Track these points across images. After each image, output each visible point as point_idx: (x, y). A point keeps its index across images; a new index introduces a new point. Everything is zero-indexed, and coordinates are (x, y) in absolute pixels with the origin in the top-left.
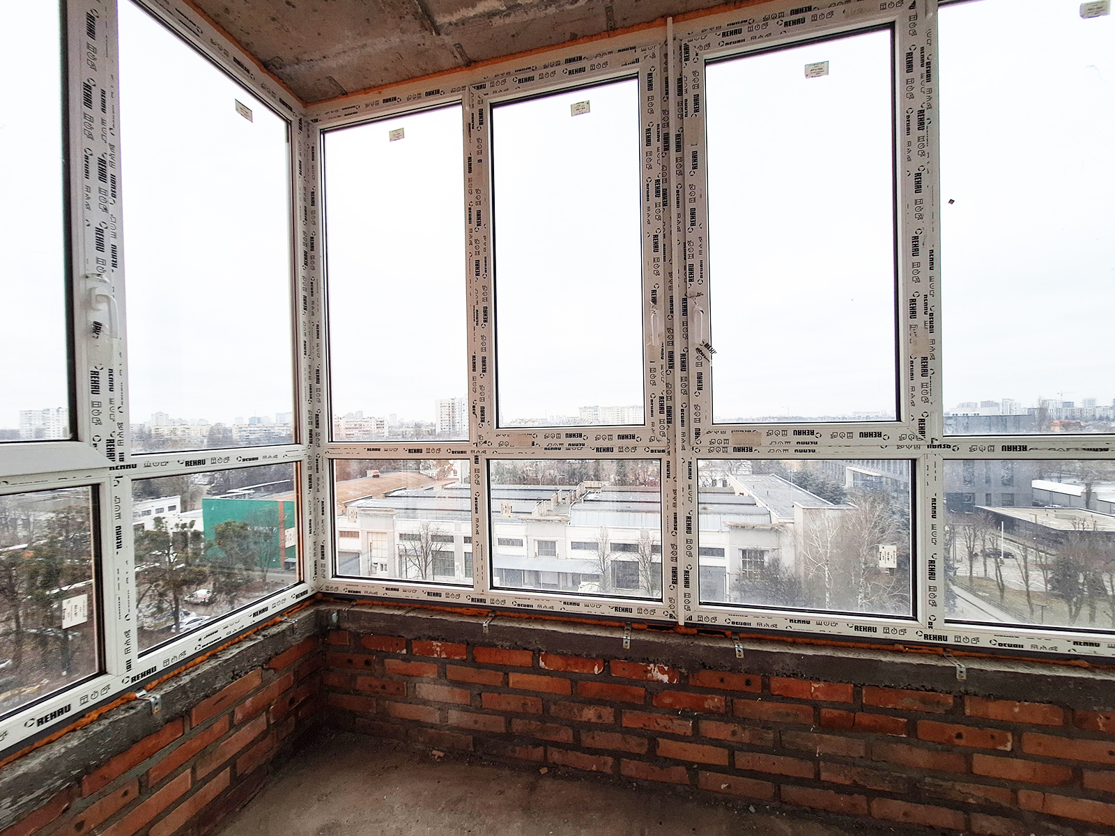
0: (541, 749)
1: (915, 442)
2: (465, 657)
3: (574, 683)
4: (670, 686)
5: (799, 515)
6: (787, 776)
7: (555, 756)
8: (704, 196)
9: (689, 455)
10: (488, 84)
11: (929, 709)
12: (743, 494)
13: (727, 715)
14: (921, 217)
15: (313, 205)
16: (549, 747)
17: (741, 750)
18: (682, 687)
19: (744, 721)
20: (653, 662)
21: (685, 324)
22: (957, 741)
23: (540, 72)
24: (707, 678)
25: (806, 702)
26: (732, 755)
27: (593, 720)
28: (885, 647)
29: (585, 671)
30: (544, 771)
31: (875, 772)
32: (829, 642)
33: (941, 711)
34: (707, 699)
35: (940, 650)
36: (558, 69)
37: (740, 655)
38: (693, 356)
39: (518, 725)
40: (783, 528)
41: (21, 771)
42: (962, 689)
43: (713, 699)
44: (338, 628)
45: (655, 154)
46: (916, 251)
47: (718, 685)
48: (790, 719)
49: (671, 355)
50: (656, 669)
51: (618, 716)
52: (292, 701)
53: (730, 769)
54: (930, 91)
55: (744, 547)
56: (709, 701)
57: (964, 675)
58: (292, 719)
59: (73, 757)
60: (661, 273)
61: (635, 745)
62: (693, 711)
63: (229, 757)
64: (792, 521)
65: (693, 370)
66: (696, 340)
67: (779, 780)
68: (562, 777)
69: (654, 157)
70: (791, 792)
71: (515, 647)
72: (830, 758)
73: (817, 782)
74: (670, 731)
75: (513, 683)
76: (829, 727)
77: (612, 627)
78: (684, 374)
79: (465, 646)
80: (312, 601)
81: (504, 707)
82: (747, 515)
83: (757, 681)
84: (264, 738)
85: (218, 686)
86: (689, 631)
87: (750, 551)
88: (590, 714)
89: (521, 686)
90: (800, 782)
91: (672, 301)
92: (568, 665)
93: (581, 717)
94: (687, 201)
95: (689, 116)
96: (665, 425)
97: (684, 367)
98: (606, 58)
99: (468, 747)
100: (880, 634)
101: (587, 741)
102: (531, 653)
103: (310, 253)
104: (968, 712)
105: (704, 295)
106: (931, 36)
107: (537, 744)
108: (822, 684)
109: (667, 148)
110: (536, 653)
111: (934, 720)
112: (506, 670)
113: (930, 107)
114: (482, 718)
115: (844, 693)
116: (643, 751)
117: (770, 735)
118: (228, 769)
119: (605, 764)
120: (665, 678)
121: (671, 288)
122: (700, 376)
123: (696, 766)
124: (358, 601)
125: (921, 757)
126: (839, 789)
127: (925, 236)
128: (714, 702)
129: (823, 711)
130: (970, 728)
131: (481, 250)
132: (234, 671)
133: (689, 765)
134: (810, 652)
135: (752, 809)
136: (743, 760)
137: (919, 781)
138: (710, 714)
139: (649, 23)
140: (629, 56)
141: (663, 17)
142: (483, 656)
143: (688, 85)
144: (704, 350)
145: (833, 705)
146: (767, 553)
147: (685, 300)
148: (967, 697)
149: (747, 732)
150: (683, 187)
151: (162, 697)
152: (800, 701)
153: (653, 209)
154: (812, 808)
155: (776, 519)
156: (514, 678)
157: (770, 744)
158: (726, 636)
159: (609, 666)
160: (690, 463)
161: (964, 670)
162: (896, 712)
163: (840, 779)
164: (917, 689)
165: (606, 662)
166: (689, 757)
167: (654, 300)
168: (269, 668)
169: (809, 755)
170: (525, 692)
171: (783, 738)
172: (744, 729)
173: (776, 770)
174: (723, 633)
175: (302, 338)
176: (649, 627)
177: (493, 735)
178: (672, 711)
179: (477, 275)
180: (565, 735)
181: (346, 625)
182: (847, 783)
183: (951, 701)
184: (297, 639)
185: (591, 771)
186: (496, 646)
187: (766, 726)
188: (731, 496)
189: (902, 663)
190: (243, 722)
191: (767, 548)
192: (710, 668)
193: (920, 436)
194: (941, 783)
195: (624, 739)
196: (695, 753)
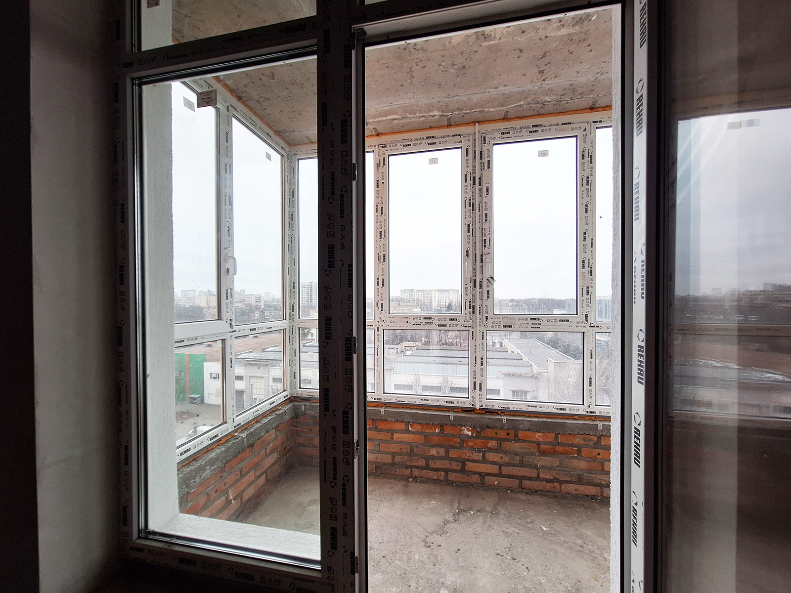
0: (410, 469)
1: (583, 324)
2: (371, 426)
3: (426, 437)
4: (472, 437)
5: (551, 367)
6: (525, 477)
7: (416, 472)
8: (491, 208)
9: (483, 329)
10: (388, 146)
11: (587, 443)
12: (513, 352)
13: (497, 450)
14: (587, 224)
15: (293, 197)
16: (413, 469)
17: (504, 465)
18: (477, 437)
19: (506, 452)
20: (464, 426)
21: (482, 267)
22: (598, 457)
23: (414, 142)
24: (489, 432)
25: (534, 442)
26: (500, 468)
27: (435, 455)
28: (570, 417)
29: (432, 431)
30: (411, 480)
31: (563, 472)
32: (545, 416)
33: (591, 443)
34: (489, 442)
35: (593, 418)
36: (423, 142)
37: (504, 421)
38: (485, 282)
39: (398, 459)
40: (540, 376)
41: (210, 457)
42: (600, 434)
43: (492, 443)
44: (304, 414)
45: (469, 186)
46: (585, 239)
47: (495, 436)
48: (526, 450)
49: (475, 281)
50: (466, 429)
51: (447, 452)
52: (285, 448)
53: (499, 475)
54: (592, 168)
55: (514, 389)
56: (490, 443)
57: (601, 427)
58: (285, 457)
59: (223, 455)
60: (471, 242)
61: (455, 466)
62: (482, 448)
63: (265, 469)
64: (546, 371)
65: (485, 289)
66: (487, 275)
67: (521, 478)
68: (420, 482)
69: (468, 188)
70: (527, 483)
71: (397, 421)
72: (543, 467)
73: (538, 478)
74: (472, 458)
75: (396, 438)
76: (543, 453)
77: (444, 411)
78: (481, 290)
79: (371, 421)
80: (290, 400)
81: (391, 450)
82: (516, 366)
83: (512, 433)
84: (276, 464)
85: (262, 435)
86: (481, 412)
87: (518, 392)
88: (433, 452)
89: (399, 440)
90: (531, 479)
91: (476, 256)
92: (423, 429)
93: (429, 453)
94: (483, 210)
95: (485, 170)
96: (472, 314)
97: (481, 287)
98: (446, 139)
99: (373, 470)
100: (567, 412)
101: (432, 465)
102: (405, 423)
103: (291, 222)
104: (602, 443)
105: (490, 254)
106: (593, 144)
107: (407, 468)
108: (541, 434)
109: (474, 184)
110: (407, 423)
111: (589, 448)
112: (392, 432)
113: (592, 175)
114: (379, 456)
115: (550, 437)
116: (459, 468)
117: (518, 458)
118: (265, 474)
119: (441, 475)
120: (470, 433)
121: (475, 250)
122: (488, 292)
123: (483, 474)
124: (313, 401)
125: (583, 464)
126: (548, 481)
127: (589, 233)
128: (492, 444)
129: (542, 446)
130: (603, 451)
131: (383, 226)
132: (266, 428)
133: (480, 474)
134: (536, 420)
135: (509, 491)
136: (506, 470)
137: (582, 475)
138: (490, 450)
139: (468, 124)
140: (457, 139)
141: (474, 122)
142: (381, 426)
143: (485, 155)
144: (490, 280)
145: (546, 443)
146: (529, 393)
147: (482, 255)
148: (602, 437)
149: (507, 457)
150: (482, 202)
151: (246, 435)
152: (531, 442)
153: (468, 212)
154: (536, 490)
155: (536, 369)
156: (396, 436)
157: (518, 462)
158: (498, 414)
159: (443, 428)
160: (483, 332)
161: (601, 426)
162: (573, 445)
163: (548, 477)
164: (582, 435)
165: (442, 427)
166: (480, 470)
167: (467, 255)
168: (278, 430)
169: (535, 467)
170: (401, 442)
171: (524, 459)
172: (506, 456)
173: (520, 474)
174: (497, 413)
175: (287, 266)
176: (462, 410)
177: (385, 464)
178: (472, 448)
179: (381, 238)
180: (422, 463)
181: (308, 412)
182: (551, 478)
183: (596, 439)
184: (287, 418)
185: (434, 479)
186: (387, 420)
187: (516, 454)
188: (505, 354)
189: (576, 423)
190: (270, 454)
191: (529, 389)
192: (491, 428)
193: (586, 322)
194: (590, 475)
195: (450, 463)
196: (483, 468)
